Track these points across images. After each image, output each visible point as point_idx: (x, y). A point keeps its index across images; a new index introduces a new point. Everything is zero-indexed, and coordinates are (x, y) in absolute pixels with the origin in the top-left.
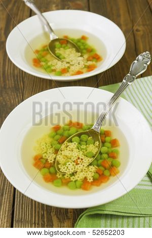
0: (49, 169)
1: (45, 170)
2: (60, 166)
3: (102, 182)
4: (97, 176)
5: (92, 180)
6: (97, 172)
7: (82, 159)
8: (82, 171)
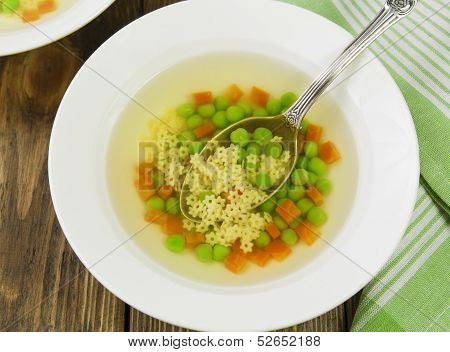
0: (165, 201)
1: (157, 203)
2: (188, 199)
3: (271, 257)
4: (265, 240)
5: (249, 249)
6: (266, 231)
7: (240, 193)
8: (233, 223)
